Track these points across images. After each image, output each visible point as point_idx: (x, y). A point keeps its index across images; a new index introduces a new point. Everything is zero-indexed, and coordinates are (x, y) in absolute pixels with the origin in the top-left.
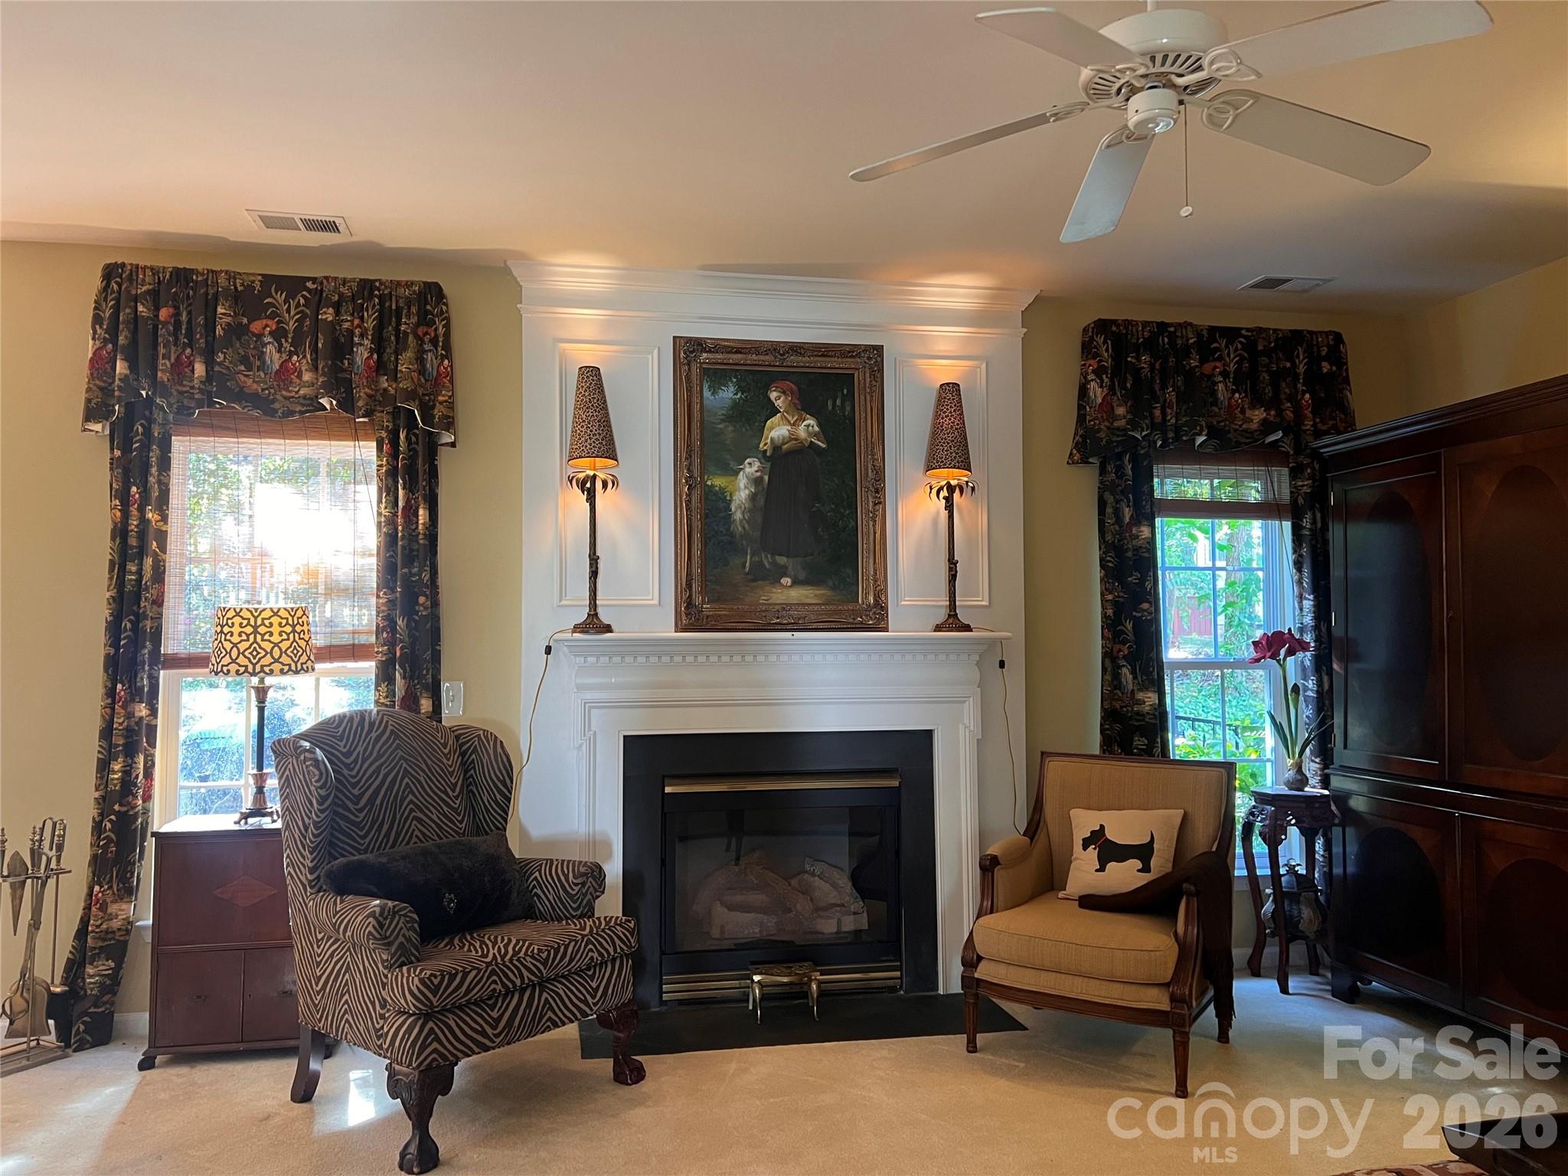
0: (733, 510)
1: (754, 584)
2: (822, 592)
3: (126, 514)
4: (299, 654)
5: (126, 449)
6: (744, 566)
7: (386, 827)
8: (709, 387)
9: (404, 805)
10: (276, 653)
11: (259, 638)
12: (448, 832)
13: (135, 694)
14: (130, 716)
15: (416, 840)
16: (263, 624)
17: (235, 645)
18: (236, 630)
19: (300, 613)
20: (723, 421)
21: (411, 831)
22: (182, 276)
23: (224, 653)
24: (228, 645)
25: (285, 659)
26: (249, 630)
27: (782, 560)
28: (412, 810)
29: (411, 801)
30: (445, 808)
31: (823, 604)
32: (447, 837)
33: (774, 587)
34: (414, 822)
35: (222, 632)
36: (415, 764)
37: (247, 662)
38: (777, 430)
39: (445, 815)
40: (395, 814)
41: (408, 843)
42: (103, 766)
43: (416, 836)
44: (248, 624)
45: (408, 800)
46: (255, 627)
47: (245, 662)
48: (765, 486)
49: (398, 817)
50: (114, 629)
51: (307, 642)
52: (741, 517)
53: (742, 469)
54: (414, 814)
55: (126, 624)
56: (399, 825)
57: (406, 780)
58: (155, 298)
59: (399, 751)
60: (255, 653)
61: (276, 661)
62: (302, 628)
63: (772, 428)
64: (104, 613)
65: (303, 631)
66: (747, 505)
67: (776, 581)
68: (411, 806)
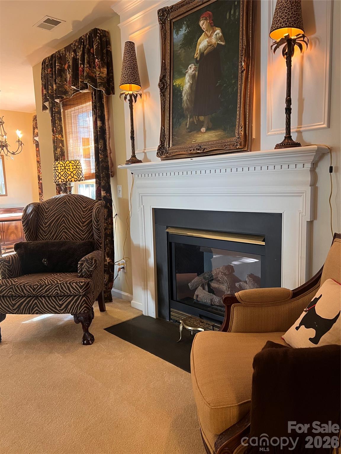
0: (183, 95)
1: (190, 133)
2: (219, 133)
4: (79, 175)
6: (186, 125)
7: (53, 233)
8: (176, 31)
9: (61, 227)
10: (72, 175)
11: (66, 170)
12: (77, 238)
15: (63, 239)
16: (67, 166)
17: (60, 173)
18: (59, 168)
19: (78, 162)
20: (180, 48)
21: (62, 235)
23: (57, 176)
24: (57, 173)
25: (75, 177)
26: (63, 168)
27: (202, 118)
28: (63, 229)
29: (64, 226)
30: (77, 229)
31: (218, 140)
32: (76, 240)
33: (198, 134)
34: (64, 233)
35: (55, 169)
36: (68, 213)
37: (64, 178)
38: (203, 43)
39: (77, 232)
40: (57, 229)
41: (60, 239)
43: (63, 238)
44: (63, 166)
45: (63, 225)
46: (65, 167)
47: (76, 177)
48: (196, 79)
49: (58, 231)
51: (81, 171)
52: (186, 98)
53: (187, 72)
54: (64, 230)
56: (58, 233)
57: (64, 218)
59: (64, 208)
60: (66, 175)
61: (73, 177)
62: (79, 167)
63: (200, 43)
65: (79, 168)
66: (188, 91)
67: (199, 130)
68: (64, 227)
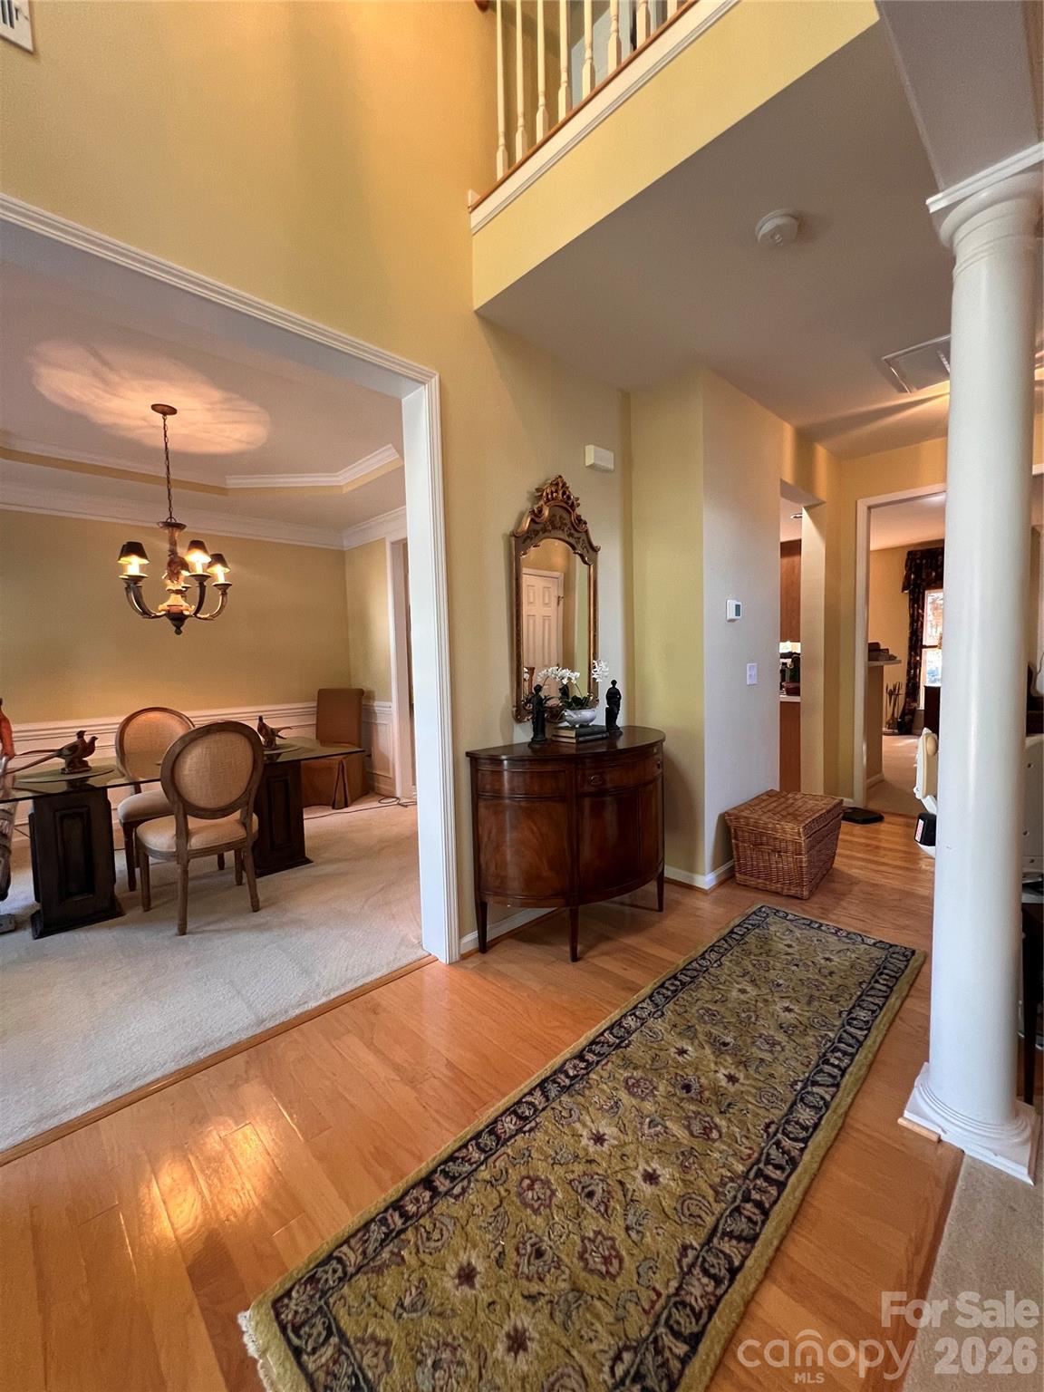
3: (914, 611)
5: (913, 596)
13: (916, 655)
14: (915, 659)
22: (928, 551)
42: (909, 672)
50: (911, 639)
55: (914, 638)
58: (921, 559)
64: (908, 635)
